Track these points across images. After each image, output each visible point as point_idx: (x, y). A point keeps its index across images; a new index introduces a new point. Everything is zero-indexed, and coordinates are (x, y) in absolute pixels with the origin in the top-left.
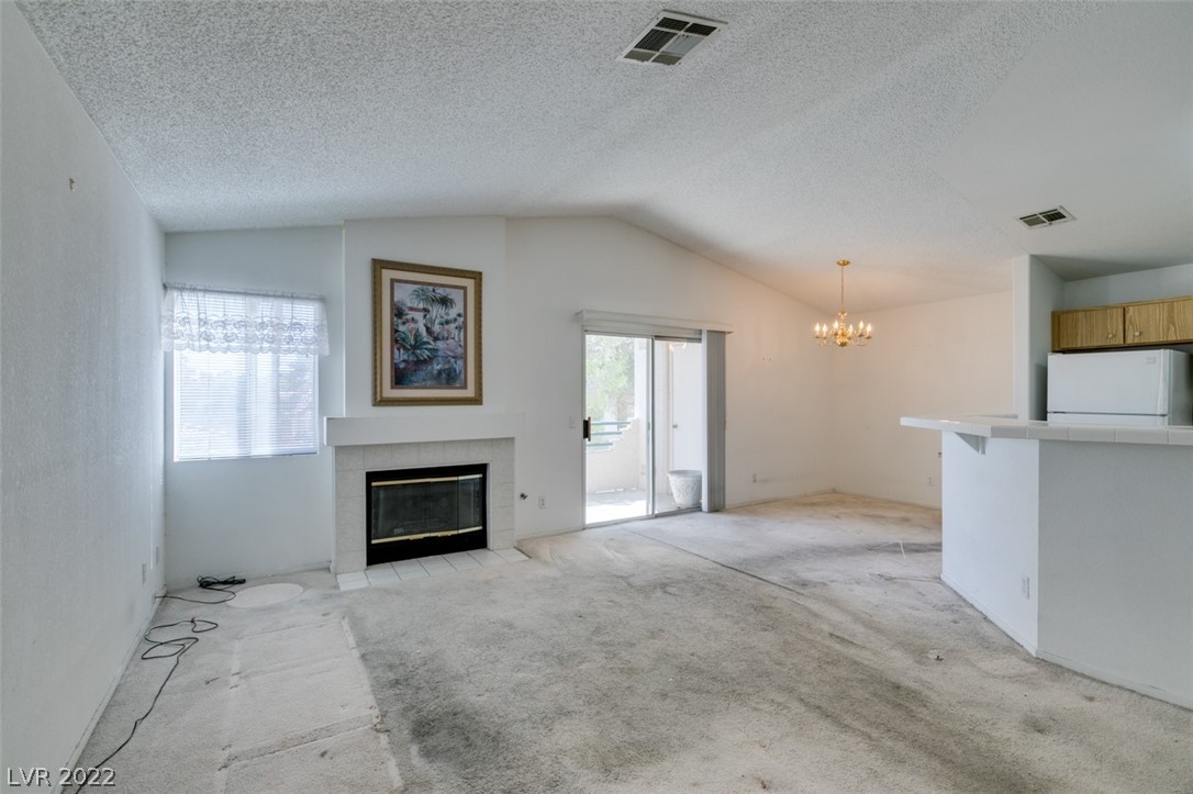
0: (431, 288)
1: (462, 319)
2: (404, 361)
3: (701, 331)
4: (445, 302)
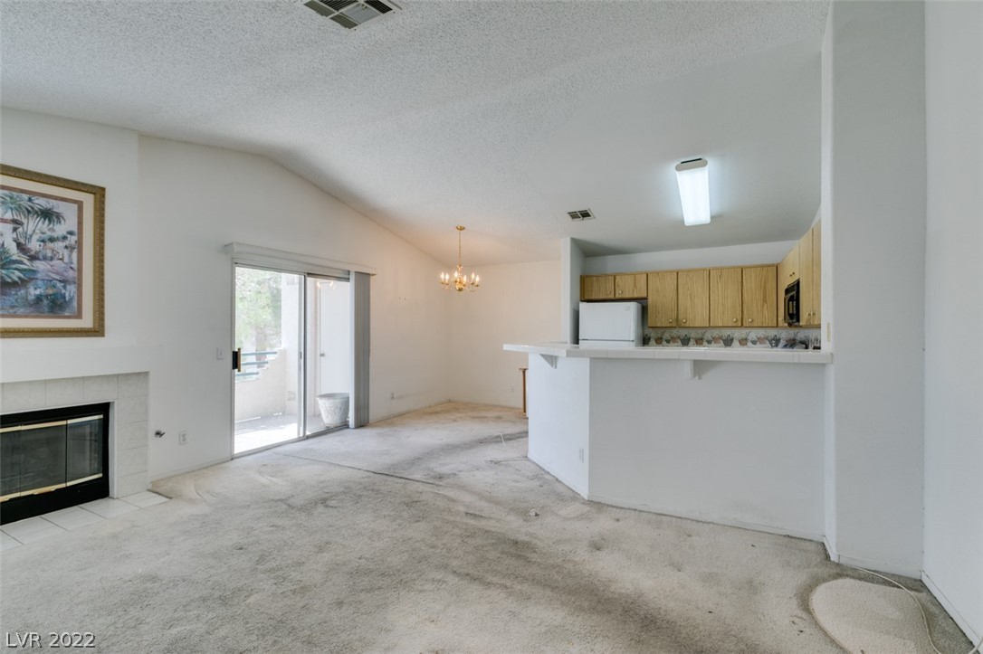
0: (25, 196)
3: (349, 271)
4: (49, 215)
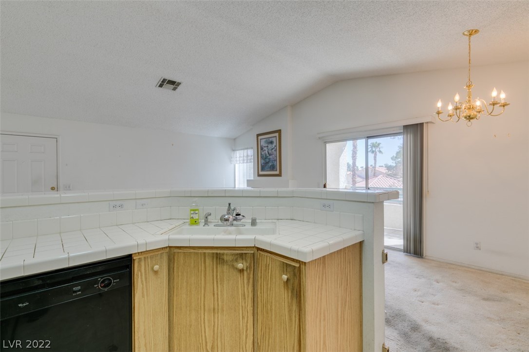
1: (276, 147)
2: (264, 163)
4: (272, 142)
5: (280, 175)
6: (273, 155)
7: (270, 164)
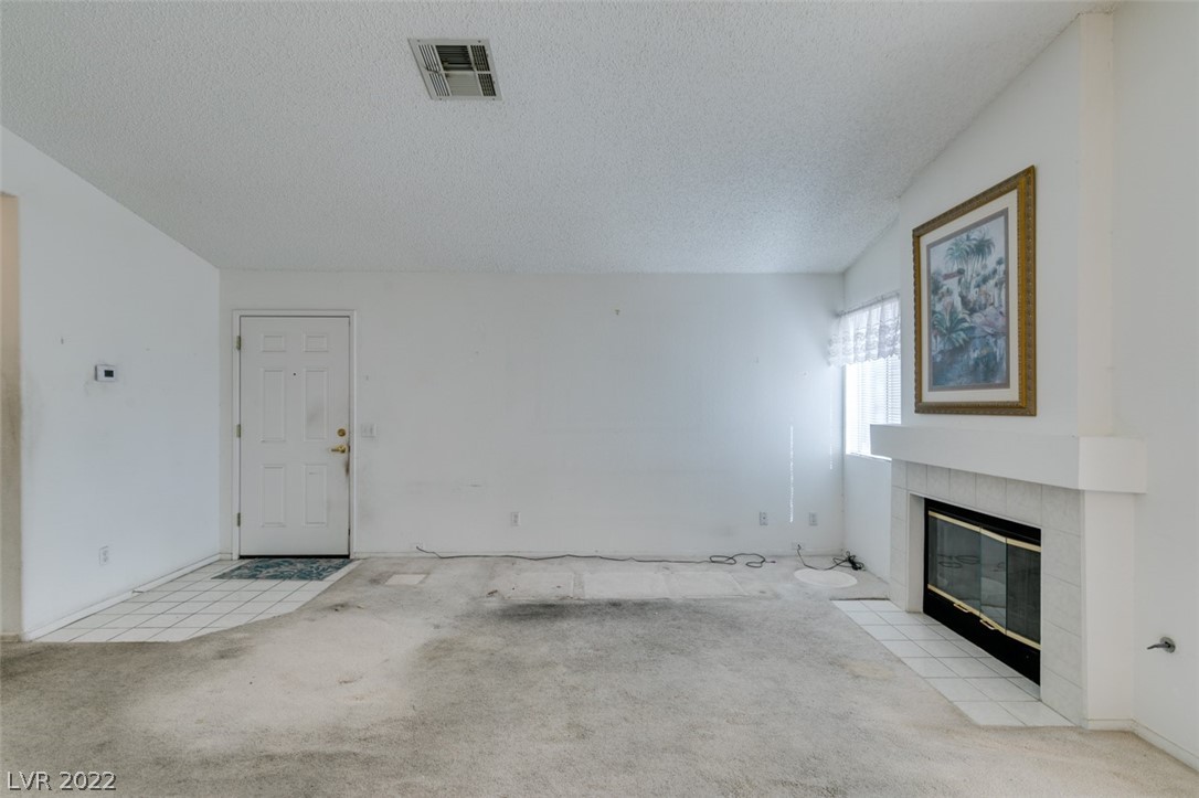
0: (964, 236)
1: (1003, 267)
2: (941, 352)
5: (1025, 406)
6: (990, 310)
7: (974, 355)
